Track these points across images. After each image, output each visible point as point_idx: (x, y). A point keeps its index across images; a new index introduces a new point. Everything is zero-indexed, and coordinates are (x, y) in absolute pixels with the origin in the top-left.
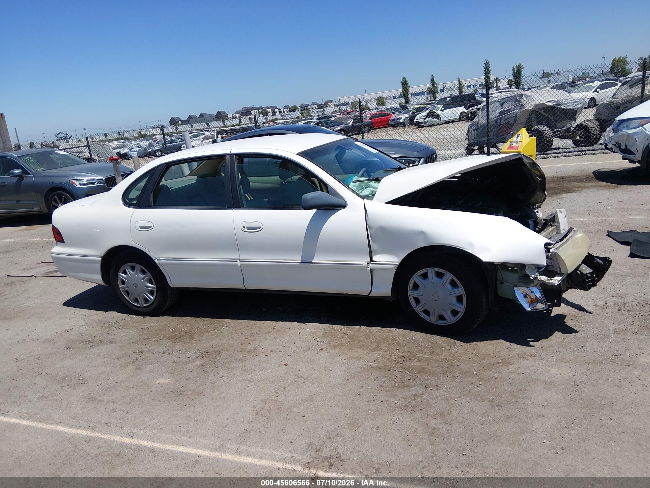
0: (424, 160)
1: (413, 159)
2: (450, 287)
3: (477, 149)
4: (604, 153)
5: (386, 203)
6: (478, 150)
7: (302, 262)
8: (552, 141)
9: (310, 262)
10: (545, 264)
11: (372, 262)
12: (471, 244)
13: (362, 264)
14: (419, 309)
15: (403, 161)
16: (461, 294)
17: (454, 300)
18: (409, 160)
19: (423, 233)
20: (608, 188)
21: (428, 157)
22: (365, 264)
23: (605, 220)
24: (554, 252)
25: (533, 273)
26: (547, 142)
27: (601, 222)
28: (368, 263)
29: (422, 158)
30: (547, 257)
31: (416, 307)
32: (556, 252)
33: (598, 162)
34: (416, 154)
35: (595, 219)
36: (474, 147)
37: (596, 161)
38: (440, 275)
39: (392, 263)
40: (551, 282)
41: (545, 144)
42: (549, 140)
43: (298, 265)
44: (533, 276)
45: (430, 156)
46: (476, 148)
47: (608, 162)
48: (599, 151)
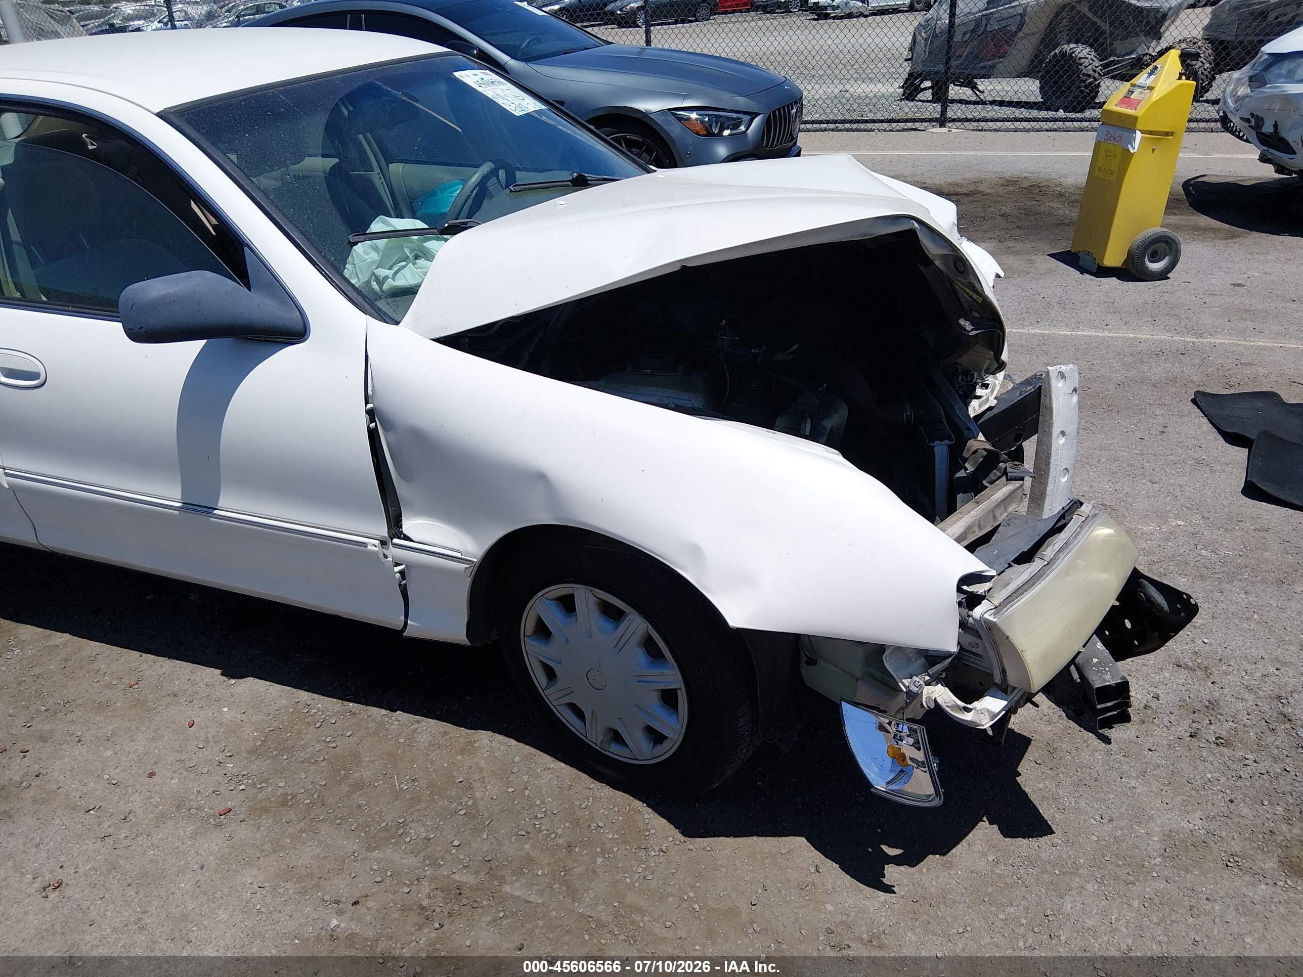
0: (763, 119)
1: (735, 115)
2: (641, 656)
3: (930, 88)
4: (1212, 131)
5: (438, 340)
6: (930, 90)
7: (188, 506)
8: (1098, 86)
9: (209, 510)
10: (954, 649)
11: (395, 541)
12: (695, 551)
13: (364, 545)
14: (554, 697)
15: (707, 119)
16: (672, 687)
17: (654, 700)
18: (721, 117)
19: (540, 478)
20: (1212, 235)
21: (774, 112)
22: (373, 545)
23: (1193, 343)
24: (987, 622)
25: (910, 670)
26: (1086, 87)
27: (1182, 349)
28: (383, 543)
29: (757, 115)
30: (963, 625)
31: (546, 688)
32: (995, 624)
33: (1196, 156)
34: (741, 102)
35: (1165, 337)
36: (922, 82)
37: (1193, 150)
38: (612, 614)
39: (459, 555)
40: (967, 717)
41: (1082, 92)
42: (1091, 83)
43: (174, 515)
44: (906, 682)
45: (779, 110)
46: (928, 84)
47: (1221, 156)
48: (1202, 125)
